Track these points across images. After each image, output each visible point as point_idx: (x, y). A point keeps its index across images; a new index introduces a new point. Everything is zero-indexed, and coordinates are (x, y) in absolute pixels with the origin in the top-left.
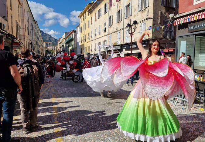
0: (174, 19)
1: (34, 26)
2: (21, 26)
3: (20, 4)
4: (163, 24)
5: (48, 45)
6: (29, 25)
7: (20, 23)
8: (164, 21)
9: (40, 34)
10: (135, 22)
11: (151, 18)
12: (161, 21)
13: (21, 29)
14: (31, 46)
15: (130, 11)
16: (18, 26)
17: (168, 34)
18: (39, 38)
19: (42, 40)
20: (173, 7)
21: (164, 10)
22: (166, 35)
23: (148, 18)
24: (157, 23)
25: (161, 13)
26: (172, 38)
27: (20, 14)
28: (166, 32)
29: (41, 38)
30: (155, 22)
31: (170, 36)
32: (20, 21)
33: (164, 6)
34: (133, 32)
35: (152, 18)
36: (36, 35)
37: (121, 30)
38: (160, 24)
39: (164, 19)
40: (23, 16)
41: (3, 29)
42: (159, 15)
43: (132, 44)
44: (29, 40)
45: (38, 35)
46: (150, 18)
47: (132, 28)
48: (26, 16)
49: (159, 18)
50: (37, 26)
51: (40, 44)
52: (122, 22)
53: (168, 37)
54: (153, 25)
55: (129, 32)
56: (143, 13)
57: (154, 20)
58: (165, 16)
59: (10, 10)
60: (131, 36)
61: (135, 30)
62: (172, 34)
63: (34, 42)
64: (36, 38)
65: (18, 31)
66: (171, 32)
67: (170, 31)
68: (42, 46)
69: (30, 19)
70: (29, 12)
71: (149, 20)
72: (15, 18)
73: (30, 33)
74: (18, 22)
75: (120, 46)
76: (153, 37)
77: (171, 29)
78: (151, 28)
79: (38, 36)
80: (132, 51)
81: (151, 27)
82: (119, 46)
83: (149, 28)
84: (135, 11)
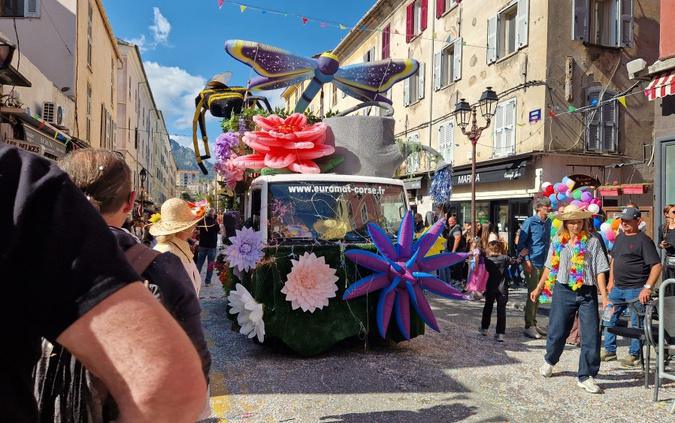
0: (643, 77)
1: (153, 125)
2: (115, 121)
3: (118, 57)
4: (580, 104)
5: (189, 180)
6: (141, 121)
7: (113, 113)
8: (584, 91)
9: (169, 149)
10: (490, 96)
11: (541, 83)
12: (573, 90)
13: (115, 131)
14: (142, 181)
15: (457, 66)
16: (108, 122)
17: (599, 134)
18: (166, 159)
19: (174, 166)
20: (614, 45)
21: (582, 57)
22: (593, 138)
23: (526, 85)
24: (561, 100)
25: (573, 65)
26: (613, 149)
27: (115, 87)
28: (593, 128)
29: (169, 161)
30: (553, 96)
31: (607, 143)
32: (115, 108)
33: (584, 43)
34: (482, 129)
35: (544, 81)
36: (156, 149)
37: (423, 126)
38: (570, 100)
39: (585, 85)
40: (125, 96)
41: (55, 122)
42: (567, 72)
43: (477, 168)
44: (138, 163)
45: (163, 149)
46: (534, 83)
47: (475, 115)
48: (133, 95)
49: (567, 81)
50: (161, 126)
51: (166, 176)
52: (425, 103)
53: (599, 146)
54: (548, 106)
55: (463, 129)
56: (507, 70)
57: (549, 89)
58: (588, 74)
59: (87, 70)
60: (474, 140)
61: (489, 122)
62: (613, 134)
63: (152, 171)
64: (158, 160)
65: (108, 136)
66: (607, 130)
67: (605, 127)
68: (173, 182)
69: (145, 104)
70: (143, 86)
71: (531, 89)
72: (101, 96)
73: (140, 144)
74: (108, 107)
75: (420, 178)
76: (546, 147)
77: (607, 117)
78: (539, 116)
79: (164, 154)
80: (477, 194)
81: (539, 111)
82: (417, 179)
83: (530, 116)
84: (474, 64)
